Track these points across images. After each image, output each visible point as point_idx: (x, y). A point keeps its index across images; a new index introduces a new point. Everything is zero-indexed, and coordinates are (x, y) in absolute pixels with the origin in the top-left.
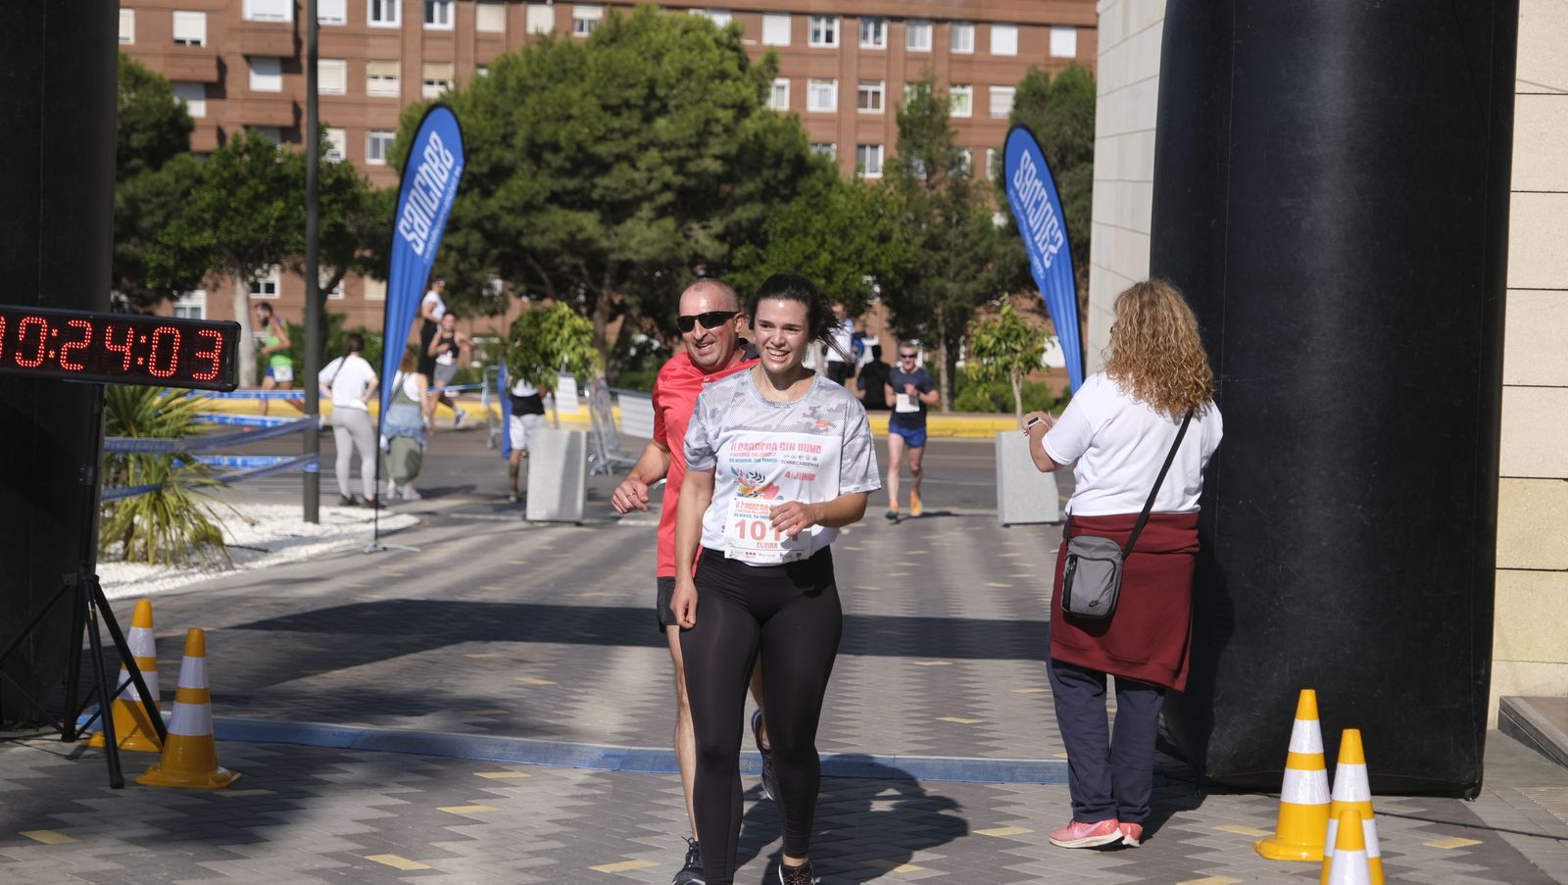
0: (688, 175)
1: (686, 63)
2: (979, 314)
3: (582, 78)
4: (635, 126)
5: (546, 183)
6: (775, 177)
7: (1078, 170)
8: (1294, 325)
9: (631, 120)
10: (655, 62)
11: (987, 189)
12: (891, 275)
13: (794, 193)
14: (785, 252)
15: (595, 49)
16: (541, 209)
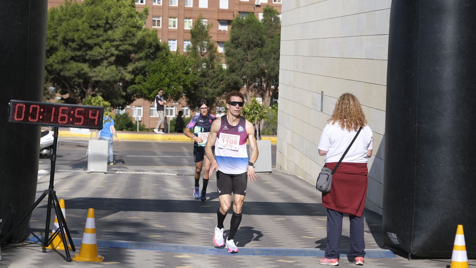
0: (120, 51)
1: (119, 12)
2: (219, 100)
3: (82, 16)
4: (101, 33)
5: (70, 53)
6: (149, 52)
7: (254, 50)
8: (441, 108)
9: (100, 31)
10: (108, 11)
11: (222, 56)
12: (190, 86)
13: (156, 57)
14: (153, 78)
15: (86, 6)
16: (68, 62)
